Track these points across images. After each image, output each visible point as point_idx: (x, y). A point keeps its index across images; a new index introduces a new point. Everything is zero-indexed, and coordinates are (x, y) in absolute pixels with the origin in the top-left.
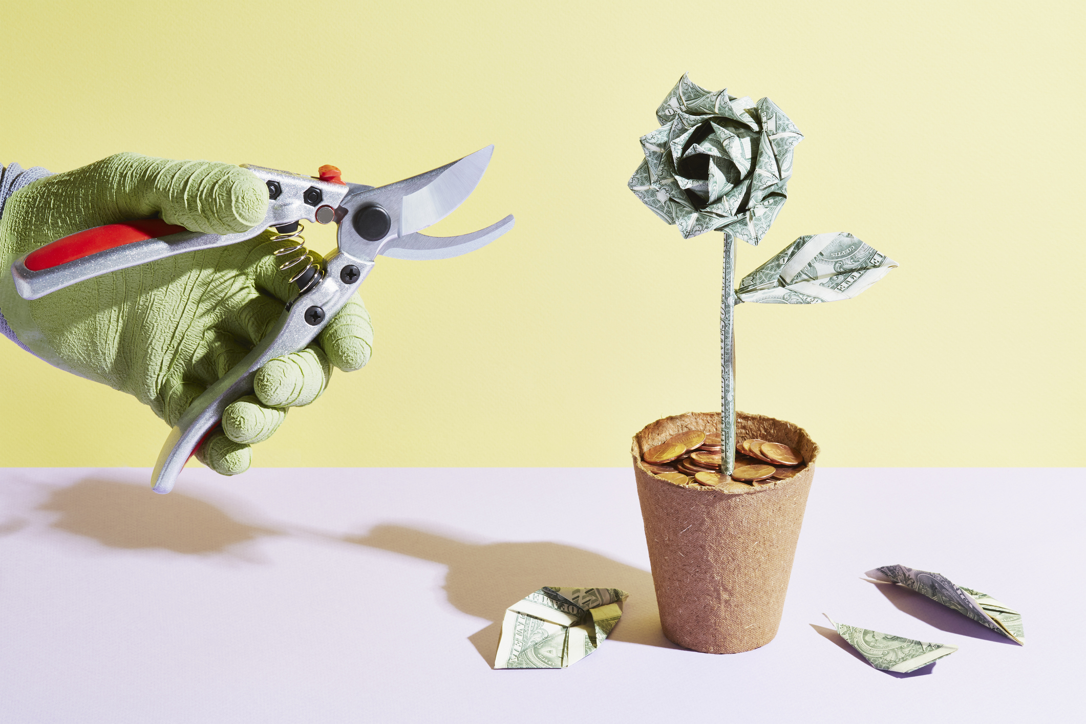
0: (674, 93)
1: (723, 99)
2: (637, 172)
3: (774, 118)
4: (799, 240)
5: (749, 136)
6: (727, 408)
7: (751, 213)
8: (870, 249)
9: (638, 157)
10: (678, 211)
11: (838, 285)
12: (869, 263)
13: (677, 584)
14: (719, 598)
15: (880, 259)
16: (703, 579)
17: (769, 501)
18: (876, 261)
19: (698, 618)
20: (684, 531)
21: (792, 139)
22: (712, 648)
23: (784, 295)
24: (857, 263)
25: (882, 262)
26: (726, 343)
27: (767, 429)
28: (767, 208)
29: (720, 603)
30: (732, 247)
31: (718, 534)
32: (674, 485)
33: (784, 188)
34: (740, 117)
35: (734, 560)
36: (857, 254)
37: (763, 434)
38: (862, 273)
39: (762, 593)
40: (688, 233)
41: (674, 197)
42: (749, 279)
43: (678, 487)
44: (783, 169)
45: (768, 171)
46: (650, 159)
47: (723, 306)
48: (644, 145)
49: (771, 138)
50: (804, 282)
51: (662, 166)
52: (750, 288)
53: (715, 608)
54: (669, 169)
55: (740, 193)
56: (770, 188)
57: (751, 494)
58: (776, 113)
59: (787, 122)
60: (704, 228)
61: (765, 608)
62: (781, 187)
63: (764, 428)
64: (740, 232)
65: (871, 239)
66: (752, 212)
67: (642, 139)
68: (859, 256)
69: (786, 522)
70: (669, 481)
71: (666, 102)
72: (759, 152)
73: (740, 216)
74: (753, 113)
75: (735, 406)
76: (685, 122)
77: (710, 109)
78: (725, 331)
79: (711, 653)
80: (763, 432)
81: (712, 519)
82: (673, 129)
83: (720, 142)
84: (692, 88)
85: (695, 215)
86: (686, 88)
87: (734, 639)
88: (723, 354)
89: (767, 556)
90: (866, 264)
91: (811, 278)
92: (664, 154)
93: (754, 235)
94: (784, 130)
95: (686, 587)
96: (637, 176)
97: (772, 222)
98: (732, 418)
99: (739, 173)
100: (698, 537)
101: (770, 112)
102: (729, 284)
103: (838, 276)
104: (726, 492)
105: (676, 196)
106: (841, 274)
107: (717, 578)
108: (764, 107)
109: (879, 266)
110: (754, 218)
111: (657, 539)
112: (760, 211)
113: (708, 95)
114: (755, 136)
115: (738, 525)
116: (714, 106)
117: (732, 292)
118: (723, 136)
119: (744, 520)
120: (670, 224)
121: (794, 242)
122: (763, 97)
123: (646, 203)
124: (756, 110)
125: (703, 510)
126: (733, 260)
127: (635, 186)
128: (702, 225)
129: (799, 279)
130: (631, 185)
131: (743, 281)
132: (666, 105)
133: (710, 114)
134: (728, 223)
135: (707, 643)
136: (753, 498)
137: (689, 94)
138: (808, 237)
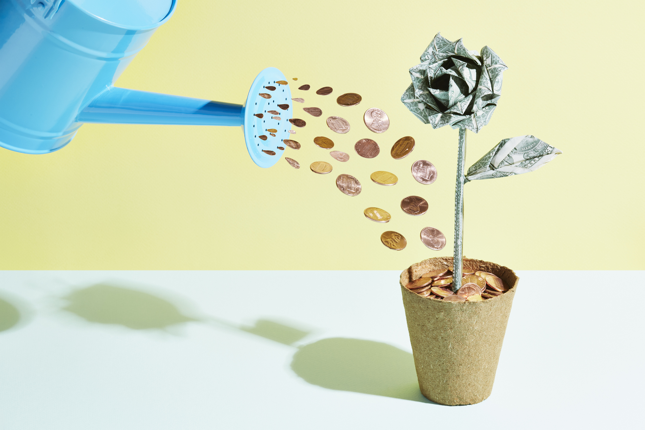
0: (431, 44)
1: (460, 44)
2: (407, 91)
3: (490, 57)
4: (502, 142)
5: (475, 68)
6: (457, 249)
7: (474, 114)
8: (545, 144)
9: (408, 81)
10: (431, 114)
11: (525, 165)
12: (544, 152)
15: (551, 149)
18: (548, 151)
21: (501, 68)
23: (493, 174)
24: (537, 153)
25: (552, 151)
26: (458, 206)
28: (484, 111)
30: (464, 145)
36: (537, 147)
38: (540, 158)
40: (436, 125)
41: (428, 102)
42: (472, 168)
44: (495, 87)
45: (486, 87)
46: (415, 82)
47: (457, 183)
48: (411, 74)
49: (488, 69)
50: (506, 166)
51: (422, 85)
52: (474, 172)
54: (426, 86)
55: (468, 101)
58: (492, 54)
59: (498, 59)
60: (445, 122)
64: (467, 124)
65: (545, 138)
67: (411, 70)
68: (538, 149)
71: (426, 51)
72: (481, 77)
76: (436, 57)
77: (452, 51)
78: (457, 199)
83: (457, 69)
84: (442, 40)
85: (440, 115)
86: (438, 40)
88: (456, 214)
91: (510, 163)
92: (423, 78)
93: (475, 127)
94: (496, 63)
96: (406, 94)
97: (487, 119)
98: (460, 257)
99: (468, 88)
101: (488, 54)
102: (461, 168)
103: (525, 161)
106: (528, 160)
108: (485, 52)
109: (551, 153)
110: (476, 117)
112: (480, 113)
113: (451, 43)
114: (479, 68)
116: (454, 49)
117: (463, 174)
118: (459, 64)
120: (426, 123)
121: (499, 143)
122: (484, 45)
123: (411, 110)
127: (405, 99)
128: (444, 120)
129: (503, 165)
130: (403, 99)
131: (469, 169)
132: (426, 53)
133: (452, 53)
134: (460, 120)
137: (440, 44)
138: (507, 139)
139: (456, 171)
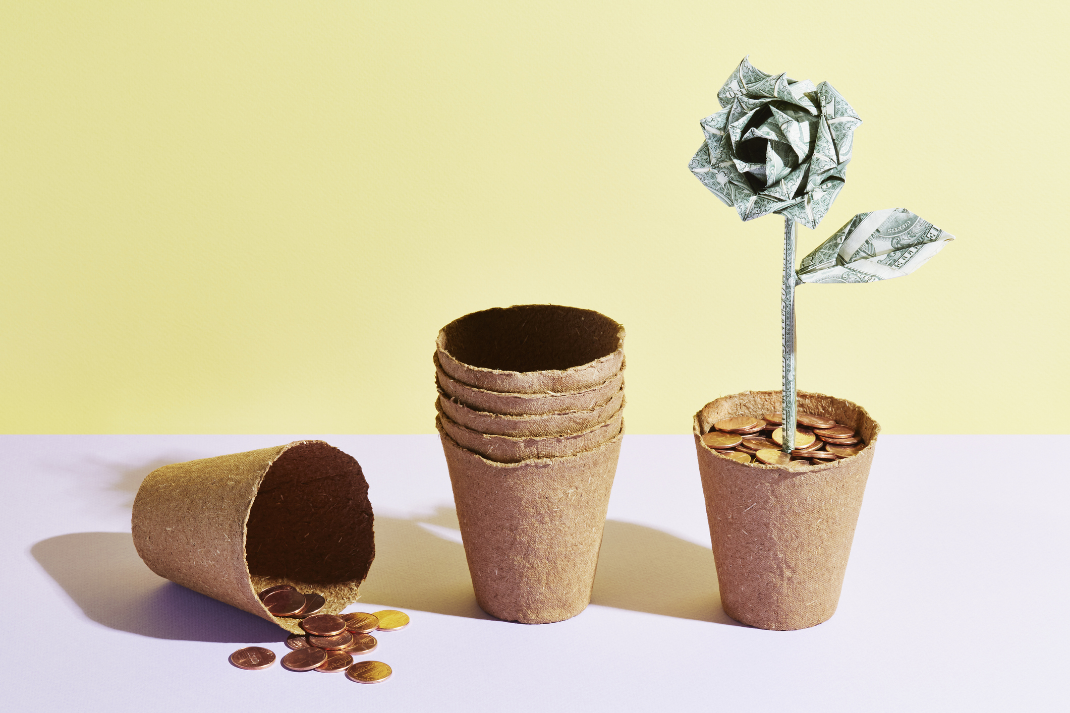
0: (734, 76)
1: (782, 83)
2: (697, 154)
3: (833, 103)
4: (855, 218)
5: (808, 120)
6: (788, 387)
7: (809, 197)
8: (926, 223)
9: (699, 139)
10: (737, 194)
11: (895, 261)
12: (925, 237)
13: (740, 562)
14: (781, 575)
15: (936, 233)
16: (766, 557)
17: (833, 479)
18: (932, 235)
19: (761, 596)
20: (748, 509)
21: (850, 124)
22: (774, 625)
23: (843, 275)
24: (914, 238)
25: (938, 236)
26: (787, 323)
27: (825, 407)
28: (825, 191)
29: (782, 581)
30: (793, 228)
31: (783, 512)
32: (738, 464)
33: (843, 172)
34: (799, 101)
35: (797, 537)
36: (913, 228)
37: (821, 412)
38: (918, 248)
39: (824, 570)
40: (746, 216)
41: (732, 179)
42: (808, 260)
43: (743, 465)
44: (841, 153)
45: (826, 156)
46: (710, 141)
47: (784, 287)
48: (704, 127)
49: (830, 122)
50: (863, 259)
51: (722, 149)
52: (810, 268)
53: (778, 586)
54: (728, 152)
55: (798, 177)
56: (829, 172)
57: (816, 472)
58: (835, 97)
59: (845, 107)
60: (762, 211)
61: (826, 584)
62: (840, 171)
63: (822, 406)
64: (798, 215)
65: (926, 214)
66: (810, 195)
67: (703, 122)
68: (916, 231)
69: (849, 499)
70: (734, 460)
71: (727, 84)
72: (818, 136)
73: (799, 199)
74: (813, 96)
75: (795, 385)
76: (744, 106)
77: (769, 92)
78: (786, 311)
79: (773, 630)
80: (821, 410)
81: (776, 497)
82: (732, 112)
83: (779, 126)
84: (752, 72)
85: (754, 198)
86: (747, 71)
87: (795, 616)
88: (784, 334)
89: (830, 534)
90: (923, 238)
91: (869, 255)
92: (724, 137)
93: (811, 218)
94: (843, 114)
95: (749, 565)
96: (697, 158)
97: (830, 206)
98: (793, 398)
99: (797, 157)
100: (762, 515)
101: (829, 96)
102: (790, 264)
103: (895, 252)
104: (791, 470)
105: (735, 179)
106: (898, 250)
107: (780, 555)
108: (824, 91)
109: (935, 240)
110: (812, 201)
111: (720, 517)
112: (818, 194)
113: (768, 79)
114: (815, 120)
115: (802, 502)
116: (773, 90)
117: (793, 273)
118: (781, 120)
119: (808, 498)
120: (730, 206)
121: (851, 221)
122: (822, 81)
123: (706, 185)
124: (816, 93)
125: (768, 488)
126: (794, 241)
127: (695, 168)
128: (760, 208)
129: (858, 257)
130: (691, 167)
131: (803, 262)
132: (727, 88)
133: (770, 97)
134: (786, 206)
135: (768, 620)
136: (817, 477)
137: (750, 77)
138: (863, 214)
139: (782, 269)
